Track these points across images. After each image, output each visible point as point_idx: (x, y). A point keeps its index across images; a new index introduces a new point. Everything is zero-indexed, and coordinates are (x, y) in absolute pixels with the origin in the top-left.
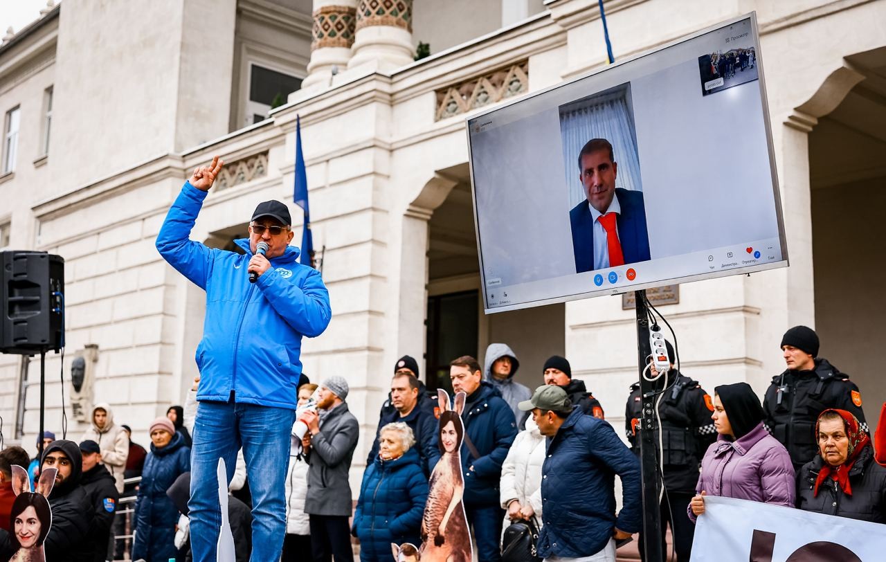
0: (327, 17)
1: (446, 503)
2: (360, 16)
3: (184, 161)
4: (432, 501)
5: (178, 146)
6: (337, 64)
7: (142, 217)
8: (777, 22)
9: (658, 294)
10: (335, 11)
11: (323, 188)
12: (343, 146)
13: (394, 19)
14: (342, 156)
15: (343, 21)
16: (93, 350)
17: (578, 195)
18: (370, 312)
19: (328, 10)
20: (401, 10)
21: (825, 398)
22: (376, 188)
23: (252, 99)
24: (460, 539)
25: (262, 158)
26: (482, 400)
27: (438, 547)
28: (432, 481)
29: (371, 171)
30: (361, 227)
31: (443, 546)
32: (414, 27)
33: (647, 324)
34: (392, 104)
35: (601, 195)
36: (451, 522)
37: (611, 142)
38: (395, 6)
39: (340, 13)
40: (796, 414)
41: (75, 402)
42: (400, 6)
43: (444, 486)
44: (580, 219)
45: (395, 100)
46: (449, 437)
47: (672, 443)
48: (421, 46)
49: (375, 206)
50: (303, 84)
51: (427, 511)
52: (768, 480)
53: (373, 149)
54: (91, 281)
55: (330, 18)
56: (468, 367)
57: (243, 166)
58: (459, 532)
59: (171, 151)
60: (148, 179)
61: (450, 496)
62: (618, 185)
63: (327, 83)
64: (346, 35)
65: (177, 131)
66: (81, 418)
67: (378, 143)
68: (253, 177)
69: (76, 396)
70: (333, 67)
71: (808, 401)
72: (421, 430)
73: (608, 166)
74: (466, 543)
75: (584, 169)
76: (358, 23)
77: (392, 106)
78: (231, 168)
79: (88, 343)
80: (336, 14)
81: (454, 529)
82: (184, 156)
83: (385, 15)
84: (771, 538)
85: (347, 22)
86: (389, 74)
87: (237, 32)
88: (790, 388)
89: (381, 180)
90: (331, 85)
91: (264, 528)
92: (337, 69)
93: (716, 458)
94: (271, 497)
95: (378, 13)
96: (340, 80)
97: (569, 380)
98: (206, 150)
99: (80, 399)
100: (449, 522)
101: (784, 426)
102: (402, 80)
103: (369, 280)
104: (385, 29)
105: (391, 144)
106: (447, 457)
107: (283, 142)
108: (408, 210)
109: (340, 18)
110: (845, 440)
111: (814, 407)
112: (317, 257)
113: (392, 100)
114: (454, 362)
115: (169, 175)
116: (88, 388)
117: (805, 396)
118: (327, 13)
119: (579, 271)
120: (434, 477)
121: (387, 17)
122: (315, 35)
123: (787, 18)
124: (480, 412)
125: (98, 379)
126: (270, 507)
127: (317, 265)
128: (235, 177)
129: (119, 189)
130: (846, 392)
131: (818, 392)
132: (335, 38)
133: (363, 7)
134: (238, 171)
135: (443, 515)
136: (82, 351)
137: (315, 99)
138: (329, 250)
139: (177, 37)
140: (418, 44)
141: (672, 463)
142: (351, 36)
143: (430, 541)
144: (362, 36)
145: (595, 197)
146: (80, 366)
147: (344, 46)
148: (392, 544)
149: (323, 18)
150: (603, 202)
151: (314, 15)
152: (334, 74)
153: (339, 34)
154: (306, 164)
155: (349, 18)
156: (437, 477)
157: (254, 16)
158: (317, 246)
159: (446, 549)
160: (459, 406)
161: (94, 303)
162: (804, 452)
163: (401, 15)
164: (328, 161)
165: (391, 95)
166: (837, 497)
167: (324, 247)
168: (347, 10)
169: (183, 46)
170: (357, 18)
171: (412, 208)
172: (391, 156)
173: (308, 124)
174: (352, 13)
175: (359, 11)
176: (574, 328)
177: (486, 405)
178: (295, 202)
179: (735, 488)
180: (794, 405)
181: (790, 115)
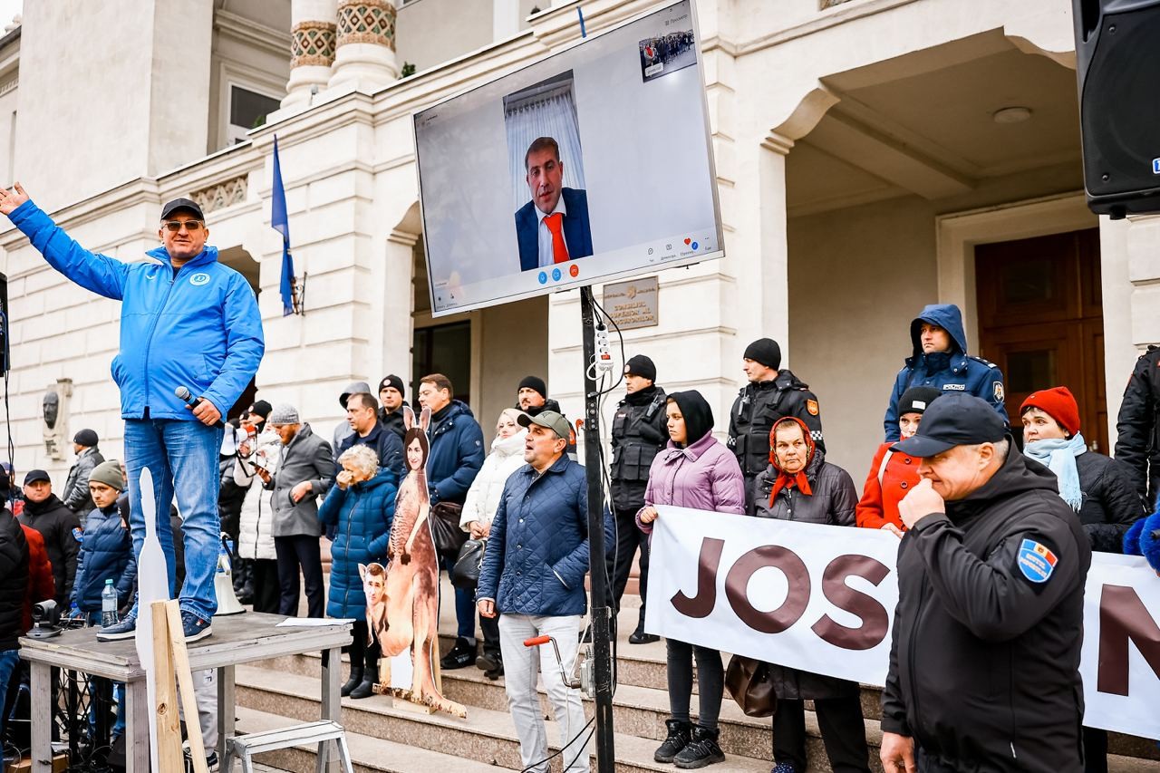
0: (306, 33)
1: (412, 521)
2: (340, 32)
3: (159, 186)
4: (399, 519)
5: (152, 168)
6: (317, 83)
7: (116, 244)
8: (755, 42)
9: (638, 316)
10: (314, 27)
11: (304, 212)
12: (324, 169)
13: (375, 36)
14: (323, 179)
15: (323, 38)
16: (66, 384)
17: (525, 195)
18: (353, 339)
19: (307, 26)
20: (383, 28)
21: (782, 407)
22: (358, 213)
23: (233, 122)
24: (425, 556)
25: (241, 182)
26: (448, 418)
27: (404, 566)
28: (398, 500)
29: (353, 194)
30: (343, 253)
31: (409, 564)
32: (397, 45)
33: (593, 323)
34: (374, 125)
35: (547, 197)
36: (418, 540)
37: (557, 140)
38: (376, 23)
39: (320, 29)
40: (755, 425)
41: (49, 439)
42: (382, 23)
43: (410, 504)
44: (526, 220)
45: (378, 121)
46: (415, 454)
47: (642, 459)
48: (406, 67)
49: (358, 231)
50: (282, 104)
51: (394, 529)
52: (719, 485)
53: (354, 172)
54: (63, 313)
55: (309, 34)
56: (435, 384)
57: (221, 189)
58: (425, 550)
59: (144, 174)
60: (121, 205)
61: (416, 515)
62: (564, 185)
63: (307, 102)
64: (327, 53)
65: (150, 154)
66: (55, 455)
67: (359, 166)
68: (232, 202)
69: (49, 432)
70: (313, 86)
71: (766, 411)
72: (382, 449)
73: (553, 166)
74: (433, 560)
75: (530, 168)
76: (338, 40)
77: (374, 127)
78: (209, 193)
79: (60, 377)
80: (317, 30)
81: (420, 547)
82: (158, 180)
83: (366, 32)
84: (720, 544)
85: (327, 39)
86: (370, 94)
87: (214, 51)
88: (751, 399)
89: (364, 204)
90: (311, 104)
91: (194, 542)
92: (317, 88)
93: (667, 465)
94: (199, 511)
95: (358, 30)
96: (320, 99)
97: (543, 400)
98: (181, 174)
99: (54, 435)
100: (415, 540)
101: (743, 436)
102: (385, 99)
103: (352, 307)
104: (366, 46)
105: (374, 167)
106: (413, 475)
107: (262, 166)
108: (392, 235)
109: (320, 34)
110: (803, 447)
111: (771, 417)
112: (299, 284)
113: (374, 121)
114: (423, 379)
115: (143, 200)
116: (62, 425)
117: (763, 406)
118: (306, 29)
119: (523, 270)
120: (400, 495)
121: (368, 33)
122: (294, 53)
123: (766, 38)
124: (446, 431)
125: (73, 414)
126: (199, 521)
127: (299, 292)
128: (213, 202)
129: (90, 215)
130: (803, 401)
131: (775, 402)
132: (315, 56)
133: (343, 23)
134: (216, 196)
135: (410, 533)
136: (54, 386)
137: (294, 120)
138: (310, 277)
139: (147, 54)
140: (403, 65)
141: (641, 478)
142: (332, 54)
143: (397, 560)
144: (342, 53)
145: (542, 199)
146: (53, 402)
147: (324, 65)
148: (359, 565)
149: (302, 34)
150: (550, 204)
151: (292, 31)
152: (314, 94)
153: (319, 52)
154: (285, 188)
155: (329, 35)
156: (403, 495)
157: (233, 34)
158: (298, 273)
159: (414, 566)
160: (425, 422)
161: (67, 336)
162: (760, 462)
163: (383, 32)
164: (308, 184)
165: (373, 116)
166: (791, 504)
167: (306, 273)
168: (327, 26)
169: (154, 63)
170: (337, 34)
171: (396, 233)
172: (374, 179)
173: (288, 146)
174: (332, 29)
175: (339, 27)
176: (557, 351)
177: (451, 424)
178: (273, 226)
179: (687, 494)
180: (754, 416)
181: (767, 136)
